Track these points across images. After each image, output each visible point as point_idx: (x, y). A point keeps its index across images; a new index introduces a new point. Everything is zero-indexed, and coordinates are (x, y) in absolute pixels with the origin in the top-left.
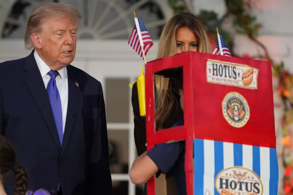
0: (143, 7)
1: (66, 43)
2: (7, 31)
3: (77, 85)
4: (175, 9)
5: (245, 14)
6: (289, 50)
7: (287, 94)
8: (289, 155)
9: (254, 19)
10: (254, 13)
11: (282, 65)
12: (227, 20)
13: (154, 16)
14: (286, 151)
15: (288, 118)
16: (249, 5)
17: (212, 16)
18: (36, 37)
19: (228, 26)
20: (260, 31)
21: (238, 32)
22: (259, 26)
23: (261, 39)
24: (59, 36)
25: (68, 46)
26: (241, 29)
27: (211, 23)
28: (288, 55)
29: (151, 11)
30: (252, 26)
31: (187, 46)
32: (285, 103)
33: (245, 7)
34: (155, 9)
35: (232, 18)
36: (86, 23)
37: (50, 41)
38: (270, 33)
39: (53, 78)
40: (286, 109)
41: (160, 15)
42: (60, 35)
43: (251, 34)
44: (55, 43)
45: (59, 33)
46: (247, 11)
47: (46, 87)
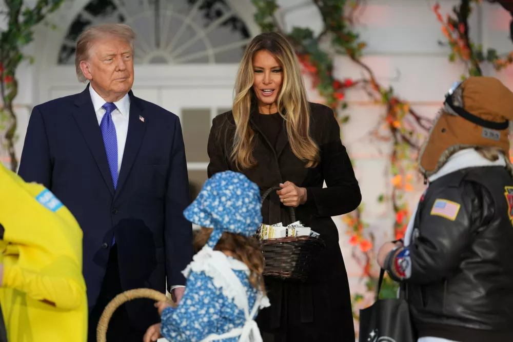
0: (225, 23)
1: (117, 69)
2: (64, 55)
3: (142, 119)
4: (263, 26)
5: (346, 31)
6: (399, 73)
7: (397, 125)
8: (401, 197)
9: (357, 36)
10: (356, 29)
11: (391, 90)
12: (324, 38)
13: (238, 35)
14: (397, 193)
15: (399, 154)
16: (351, 21)
17: (308, 33)
18: (85, 66)
19: (326, 46)
20: (364, 51)
21: (338, 52)
22: (362, 45)
23: (365, 60)
24: (109, 62)
25: (120, 73)
26: (342, 49)
27: (306, 42)
28: (397, 79)
29: (235, 28)
30: (354, 44)
31: (267, 72)
32: (395, 136)
33: (347, 23)
34: (239, 25)
35: (330, 36)
36: (158, 45)
37: (99, 68)
38: (375, 53)
39: (108, 112)
40: (396, 143)
41: (245, 33)
42: (110, 60)
43: (353, 55)
44: (104, 71)
45: (109, 58)
46: (348, 27)
47: (99, 123)
